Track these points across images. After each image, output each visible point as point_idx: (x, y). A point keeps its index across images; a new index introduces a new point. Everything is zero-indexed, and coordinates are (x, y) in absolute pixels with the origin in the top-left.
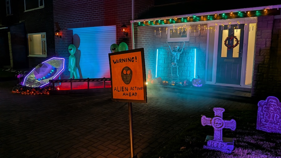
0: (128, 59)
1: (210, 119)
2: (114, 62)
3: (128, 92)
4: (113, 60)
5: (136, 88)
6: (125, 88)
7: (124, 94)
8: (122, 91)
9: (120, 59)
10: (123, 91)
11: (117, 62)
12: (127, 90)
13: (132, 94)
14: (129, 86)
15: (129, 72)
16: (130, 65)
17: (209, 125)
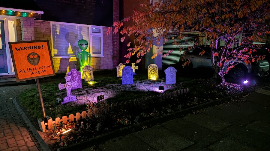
0: (35, 47)
1: (64, 84)
2: (17, 49)
3: (37, 71)
4: (16, 48)
5: (45, 67)
6: (33, 68)
7: (32, 73)
8: (30, 71)
9: (24, 47)
10: (32, 71)
11: (21, 49)
12: (36, 70)
13: (41, 72)
14: (37, 67)
15: (36, 56)
16: (37, 51)
17: (63, 88)
